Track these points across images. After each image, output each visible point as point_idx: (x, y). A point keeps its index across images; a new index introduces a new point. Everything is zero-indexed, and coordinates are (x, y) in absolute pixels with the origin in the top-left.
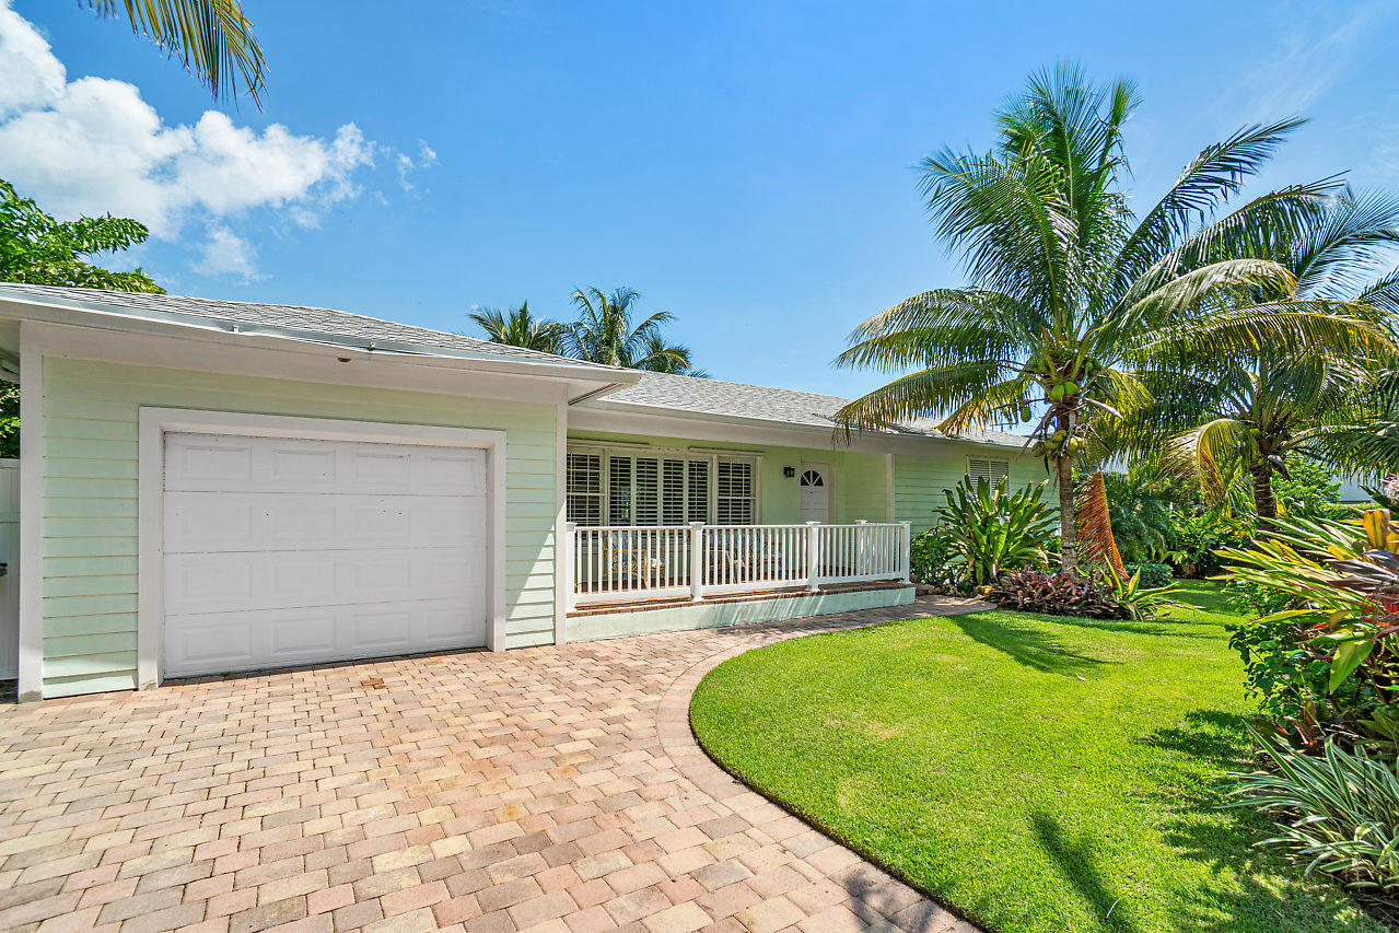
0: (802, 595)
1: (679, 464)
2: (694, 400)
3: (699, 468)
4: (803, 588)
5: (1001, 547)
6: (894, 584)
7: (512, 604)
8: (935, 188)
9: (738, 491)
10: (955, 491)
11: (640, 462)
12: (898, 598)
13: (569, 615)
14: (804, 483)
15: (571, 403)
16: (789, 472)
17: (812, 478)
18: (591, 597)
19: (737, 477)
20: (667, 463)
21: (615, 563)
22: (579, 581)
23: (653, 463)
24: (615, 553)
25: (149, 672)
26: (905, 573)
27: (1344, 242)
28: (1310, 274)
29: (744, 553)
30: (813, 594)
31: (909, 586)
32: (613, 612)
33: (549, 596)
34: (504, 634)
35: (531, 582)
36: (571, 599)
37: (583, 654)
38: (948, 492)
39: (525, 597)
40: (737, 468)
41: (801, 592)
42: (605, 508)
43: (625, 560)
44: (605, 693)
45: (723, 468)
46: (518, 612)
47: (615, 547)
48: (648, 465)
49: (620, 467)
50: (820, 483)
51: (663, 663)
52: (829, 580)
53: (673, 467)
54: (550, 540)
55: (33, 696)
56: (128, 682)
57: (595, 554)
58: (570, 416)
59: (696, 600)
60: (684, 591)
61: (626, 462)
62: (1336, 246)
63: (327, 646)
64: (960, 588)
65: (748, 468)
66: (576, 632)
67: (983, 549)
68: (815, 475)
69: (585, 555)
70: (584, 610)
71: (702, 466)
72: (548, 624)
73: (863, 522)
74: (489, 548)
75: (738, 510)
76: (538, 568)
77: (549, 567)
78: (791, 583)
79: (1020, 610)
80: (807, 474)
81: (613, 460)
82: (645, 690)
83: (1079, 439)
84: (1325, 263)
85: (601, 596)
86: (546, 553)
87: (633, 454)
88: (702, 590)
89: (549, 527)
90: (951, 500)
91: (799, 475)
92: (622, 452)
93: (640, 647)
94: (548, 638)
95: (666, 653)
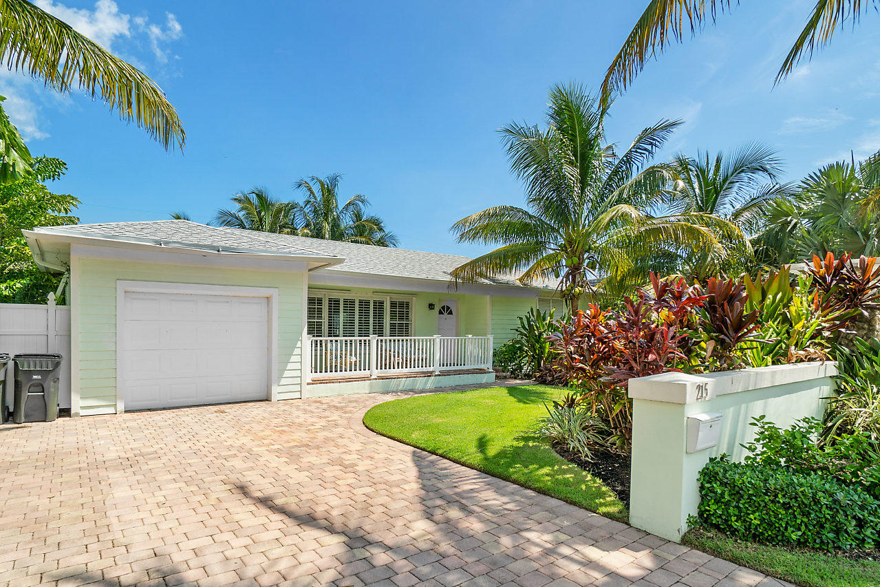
0: (430, 376)
1: (368, 303)
2: (375, 265)
3: (379, 306)
4: (432, 372)
5: (547, 351)
6: (482, 371)
7: (281, 377)
8: (511, 142)
9: (401, 318)
10: (524, 318)
11: (345, 301)
12: (484, 378)
13: (308, 384)
14: (440, 313)
15: (309, 271)
16: (431, 306)
17: (445, 310)
18: (319, 376)
19: (401, 310)
20: (361, 302)
21: (331, 359)
22: (313, 366)
23: (353, 302)
24: (331, 354)
25: (121, 406)
26: (489, 366)
27: (742, 171)
28: (726, 189)
29: (403, 354)
30: (436, 376)
31: (492, 372)
32: (330, 382)
33: (298, 373)
34: (276, 393)
35: (290, 366)
36: (309, 376)
37: (316, 402)
38: (521, 318)
39: (287, 374)
40: (401, 304)
41: (429, 374)
42: (325, 328)
43: (336, 358)
44: (327, 413)
45: (393, 305)
46: (283, 381)
47: (331, 350)
48: (349, 303)
49: (334, 304)
50: (451, 313)
51: (354, 404)
52: (445, 368)
53: (364, 304)
54: (299, 344)
55: (77, 414)
56: (112, 410)
57: (321, 355)
58: (310, 278)
59: (372, 377)
60: (367, 373)
61: (337, 301)
62: (739, 173)
63: (193, 397)
64: (525, 375)
65: (408, 304)
66: (311, 392)
67: (537, 351)
68: (448, 308)
69: (316, 355)
70: (315, 382)
71: (381, 303)
72: (298, 388)
73: (470, 336)
74: (269, 349)
75: (402, 328)
76: (293, 359)
77: (297, 358)
78: (424, 369)
79: (547, 384)
80: (443, 308)
81: (330, 300)
82: (345, 413)
83: (580, 289)
84: (734, 182)
85: (323, 375)
86: (297, 351)
87: (341, 296)
88: (376, 373)
89: (298, 337)
90: (522, 323)
91: (437, 309)
92: (335, 295)
93: (343, 399)
94: (297, 395)
95: (356, 401)
